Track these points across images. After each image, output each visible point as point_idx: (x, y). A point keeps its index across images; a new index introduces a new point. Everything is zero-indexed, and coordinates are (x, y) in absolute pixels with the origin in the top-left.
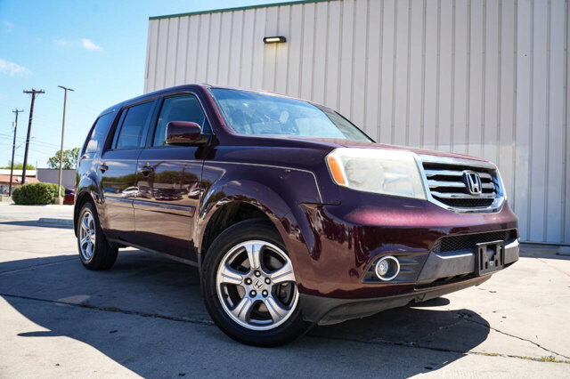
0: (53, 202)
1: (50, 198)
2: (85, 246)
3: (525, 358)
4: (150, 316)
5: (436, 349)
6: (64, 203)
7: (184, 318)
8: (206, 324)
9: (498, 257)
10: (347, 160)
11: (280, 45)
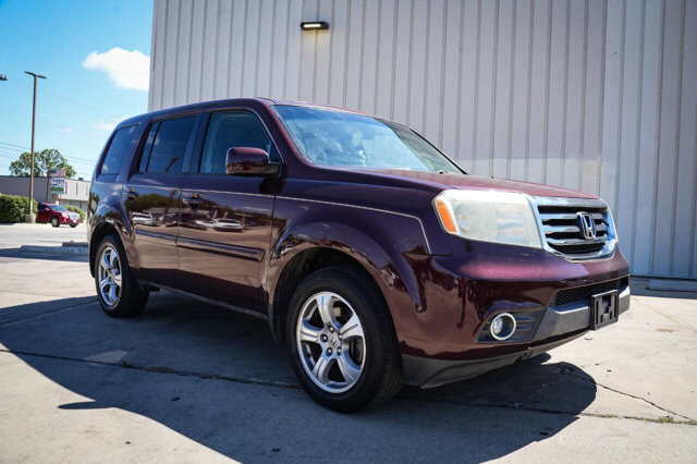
0: (23, 220)
1: (18, 215)
2: (107, 289)
3: (642, 419)
4: (211, 377)
5: (546, 412)
6: (38, 221)
7: (252, 379)
8: (279, 386)
9: (612, 309)
10: (457, 204)
11: (321, 33)
